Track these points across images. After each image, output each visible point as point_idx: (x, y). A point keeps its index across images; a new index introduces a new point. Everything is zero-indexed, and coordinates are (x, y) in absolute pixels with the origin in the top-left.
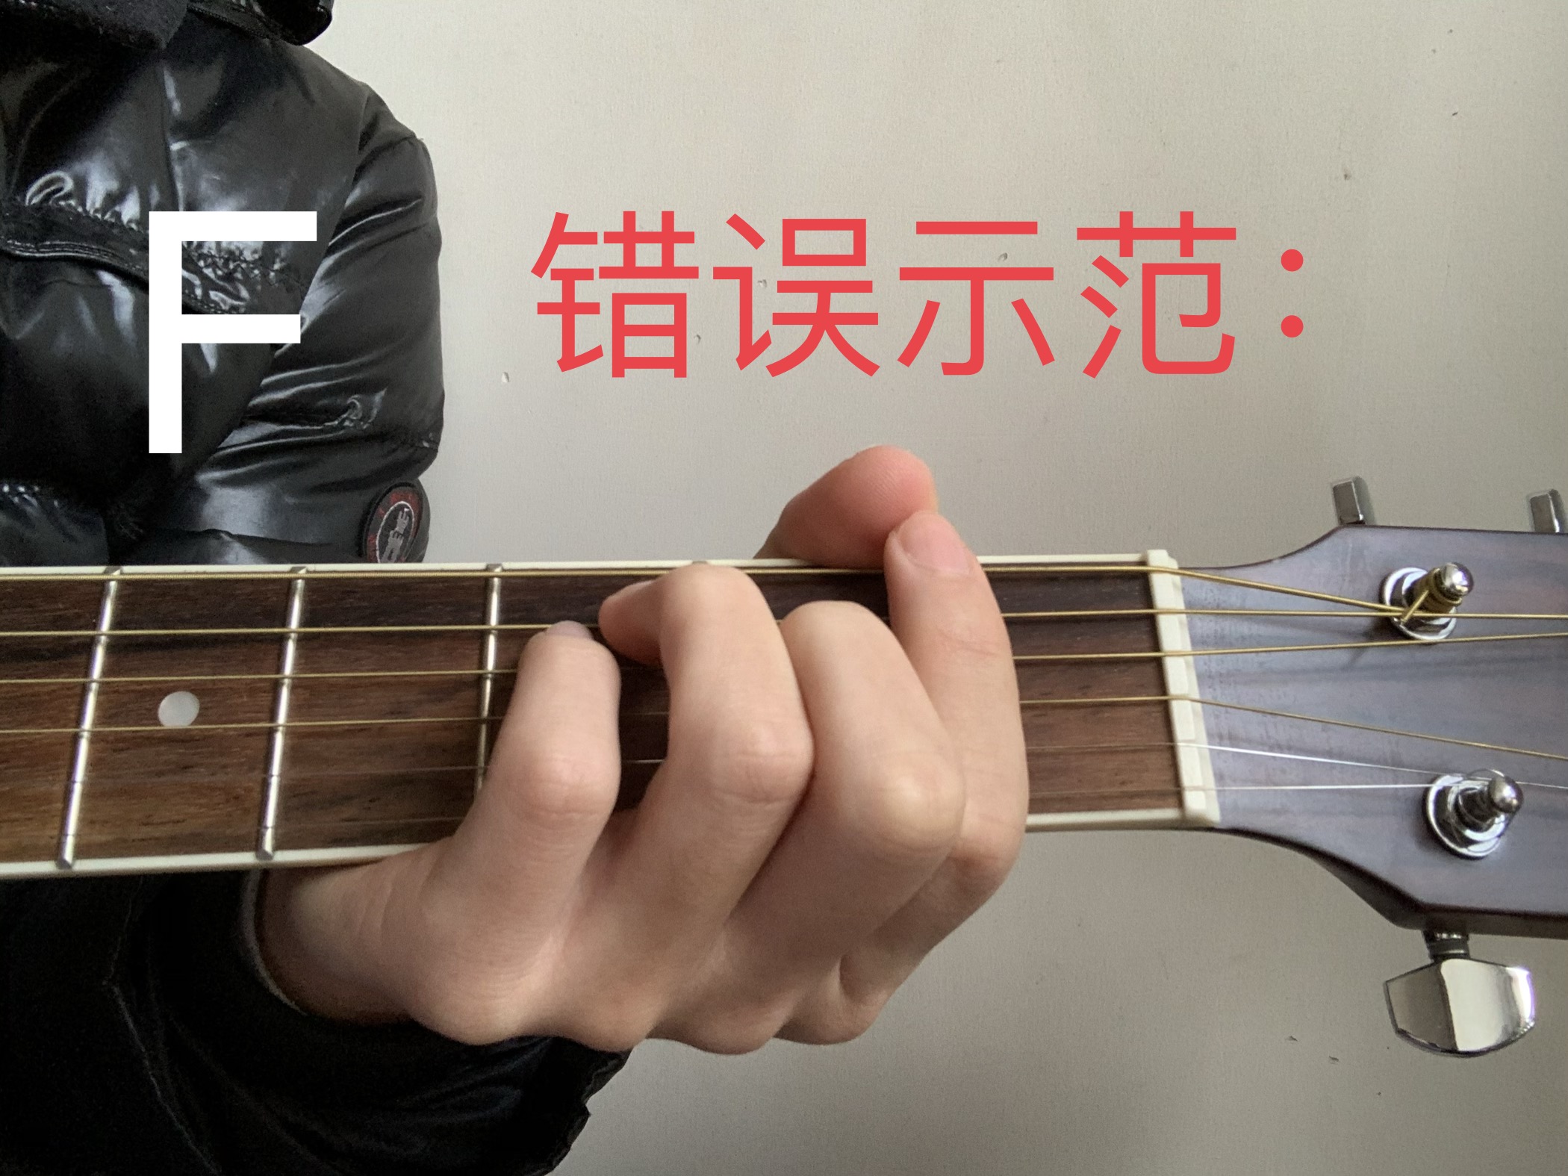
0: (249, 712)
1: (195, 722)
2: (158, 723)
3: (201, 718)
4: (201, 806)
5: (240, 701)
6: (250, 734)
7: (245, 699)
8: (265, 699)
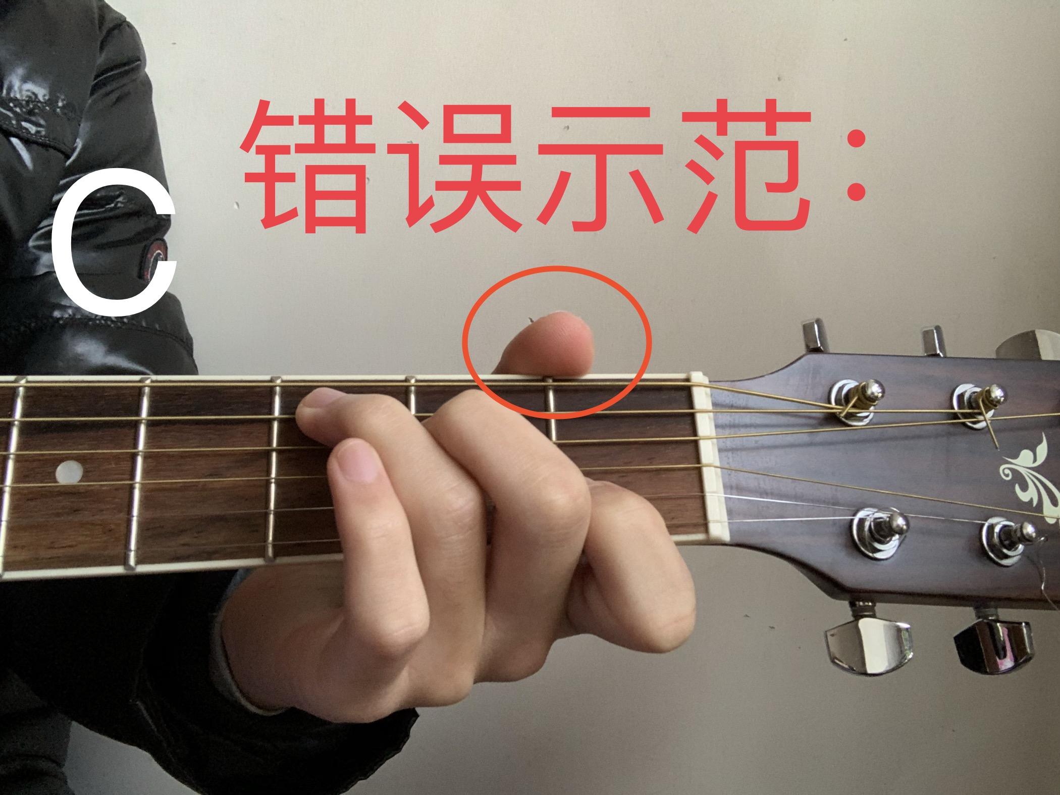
0: (115, 474)
1: (80, 481)
2: (56, 482)
3: (85, 477)
4: (87, 536)
5: (110, 467)
6: (117, 489)
7: (114, 466)
8: (126, 465)
